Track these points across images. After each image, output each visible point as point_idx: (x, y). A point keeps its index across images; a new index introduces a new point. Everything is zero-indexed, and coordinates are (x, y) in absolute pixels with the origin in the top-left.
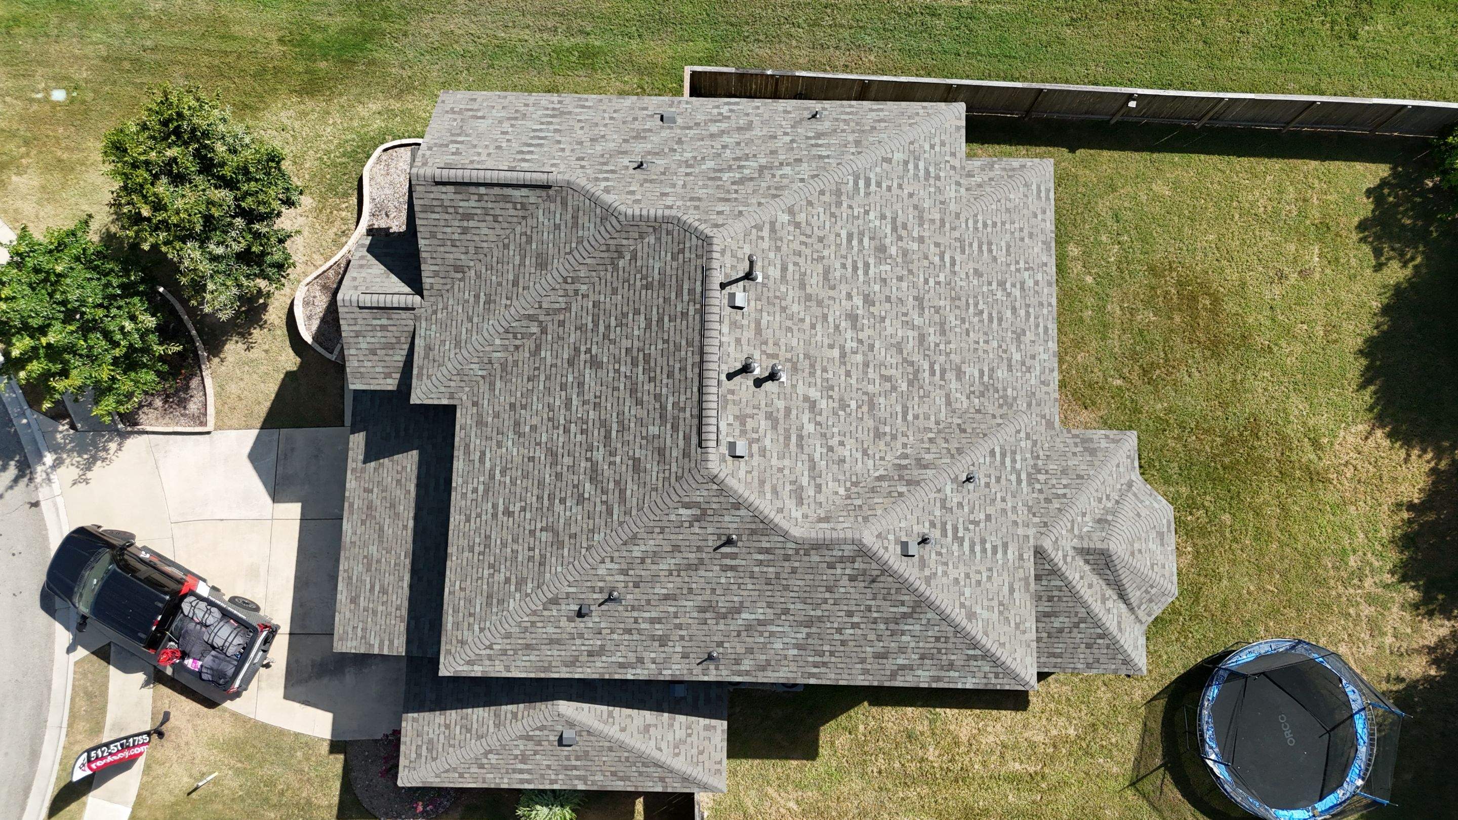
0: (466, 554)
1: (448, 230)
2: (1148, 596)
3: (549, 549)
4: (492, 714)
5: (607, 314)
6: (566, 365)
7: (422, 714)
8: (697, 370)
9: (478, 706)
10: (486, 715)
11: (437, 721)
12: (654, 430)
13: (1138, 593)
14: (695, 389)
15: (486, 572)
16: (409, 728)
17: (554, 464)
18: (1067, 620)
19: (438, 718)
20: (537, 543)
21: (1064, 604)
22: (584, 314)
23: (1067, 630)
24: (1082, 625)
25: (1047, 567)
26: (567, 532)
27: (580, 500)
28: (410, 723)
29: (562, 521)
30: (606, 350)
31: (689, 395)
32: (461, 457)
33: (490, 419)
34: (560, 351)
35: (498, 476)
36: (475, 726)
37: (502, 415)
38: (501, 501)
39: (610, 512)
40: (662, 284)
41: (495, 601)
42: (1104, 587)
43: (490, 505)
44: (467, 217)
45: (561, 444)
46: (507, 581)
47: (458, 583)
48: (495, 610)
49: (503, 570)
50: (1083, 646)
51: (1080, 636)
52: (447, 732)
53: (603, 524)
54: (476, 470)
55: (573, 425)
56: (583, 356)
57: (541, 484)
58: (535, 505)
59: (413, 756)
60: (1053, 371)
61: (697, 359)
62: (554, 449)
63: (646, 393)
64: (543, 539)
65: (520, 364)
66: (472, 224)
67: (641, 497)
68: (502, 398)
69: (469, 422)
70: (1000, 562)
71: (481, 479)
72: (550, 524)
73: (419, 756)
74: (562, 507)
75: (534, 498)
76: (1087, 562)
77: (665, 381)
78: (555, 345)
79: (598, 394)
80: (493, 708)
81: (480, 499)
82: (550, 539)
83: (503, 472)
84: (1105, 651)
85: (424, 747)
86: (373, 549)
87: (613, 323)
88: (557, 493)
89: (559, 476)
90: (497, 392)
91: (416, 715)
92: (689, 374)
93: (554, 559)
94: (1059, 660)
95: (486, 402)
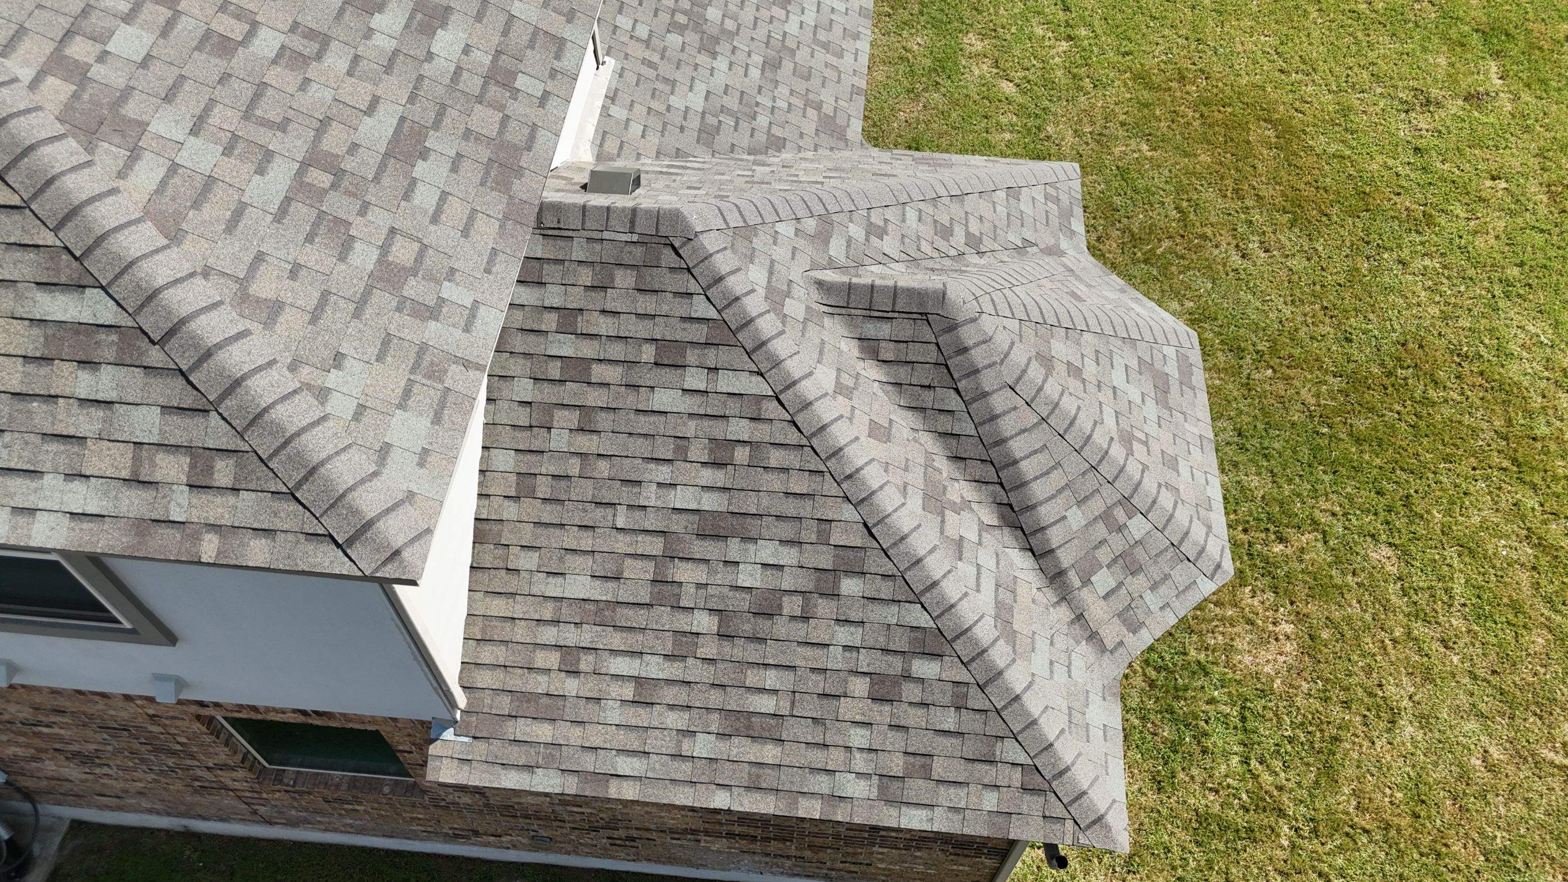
2: (1117, 543)
13: (1076, 518)
18: (788, 556)
21: (775, 482)
23: (792, 605)
24: (850, 586)
25: (701, 308)
42: (942, 463)
50: (860, 686)
51: (844, 635)
60: (856, 36)
70: (383, 43)
76: (870, 348)
84: (949, 720)
94: (770, 753)
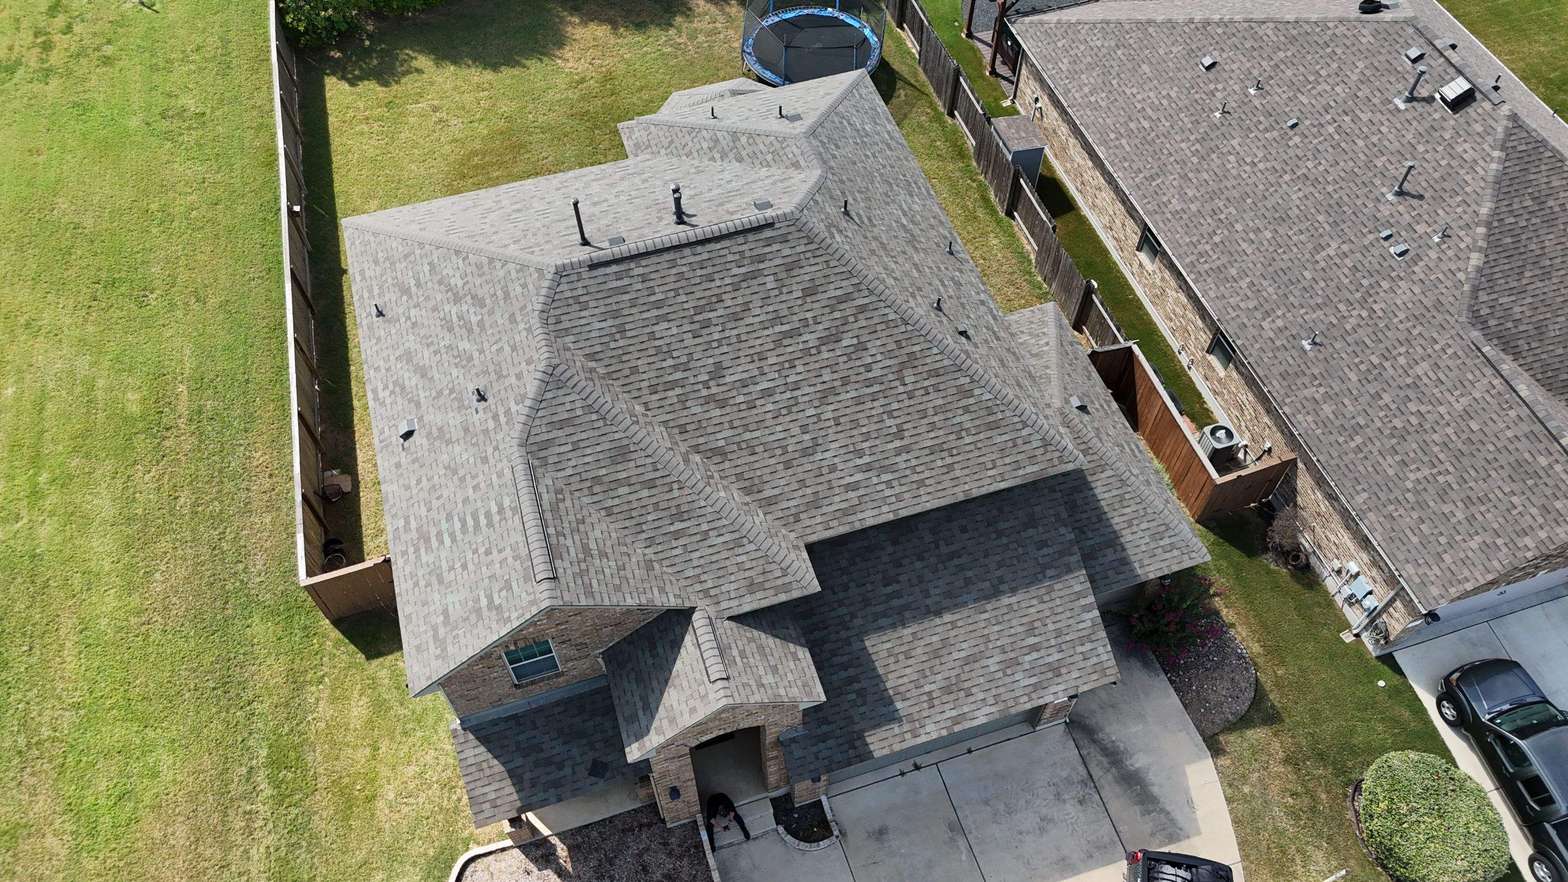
0: (958, 473)
1: (607, 571)
3: (920, 369)
4: (1095, 478)
5: (661, 373)
6: (728, 409)
7: (1133, 558)
8: (699, 249)
9: (1094, 495)
10: (1099, 483)
11: (1130, 538)
12: (770, 282)
14: (718, 246)
15: (968, 440)
16: (1151, 568)
17: (833, 391)
19: (1127, 537)
20: (918, 386)
22: (668, 402)
26: (897, 353)
27: (861, 347)
28: (1148, 569)
29: (888, 362)
30: (700, 363)
31: (725, 252)
32: (860, 516)
33: (809, 491)
34: (715, 421)
35: (867, 459)
36: (1115, 492)
37: (801, 477)
38: (891, 446)
39: (862, 309)
40: (616, 314)
41: (991, 419)
43: (898, 459)
44: (586, 549)
45: (812, 389)
46: (966, 409)
47: (990, 473)
48: (1000, 416)
49: (958, 420)
52: (1135, 522)
53: (876, 313)
54: (868, 491)
55: (789, 380)
56: (714, 390)
57: (859, 401)
58: (882, 401)
59: (1176, 553)
61: (687, 251)
62: (819, 395)
63: (735, 302)
64: (913, 379)
65: (739, 470)
66: (593, 546)
67: (839, 277)
68: (783, 482)
69: (819, 519)
71: (875, 480)
72: (895, 376)
73: (1173, 546)
74: (874, 366)
75: (876, 404)
77: (718, 283)
78: (709, 430)
79: (749, 359)
80: (1090, 479)
81: (896, 475)
82: (910, 371)
83: (860, 453)
85: (1162, 543)
86: (993, 663)
87: (670, 362)
88: (861, 377)
89: (845, 381)
90: (776, 492)
91: (1136, 565)
92: (706, 256)
93: (928, 360)
95: (791, 503)
